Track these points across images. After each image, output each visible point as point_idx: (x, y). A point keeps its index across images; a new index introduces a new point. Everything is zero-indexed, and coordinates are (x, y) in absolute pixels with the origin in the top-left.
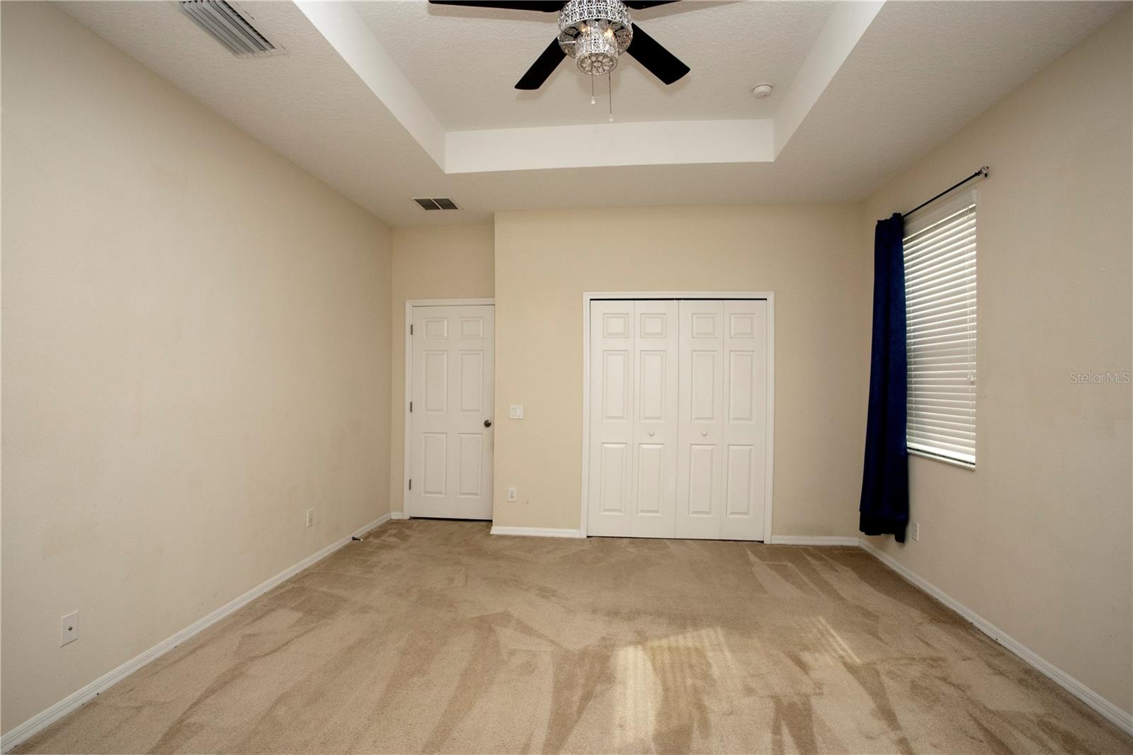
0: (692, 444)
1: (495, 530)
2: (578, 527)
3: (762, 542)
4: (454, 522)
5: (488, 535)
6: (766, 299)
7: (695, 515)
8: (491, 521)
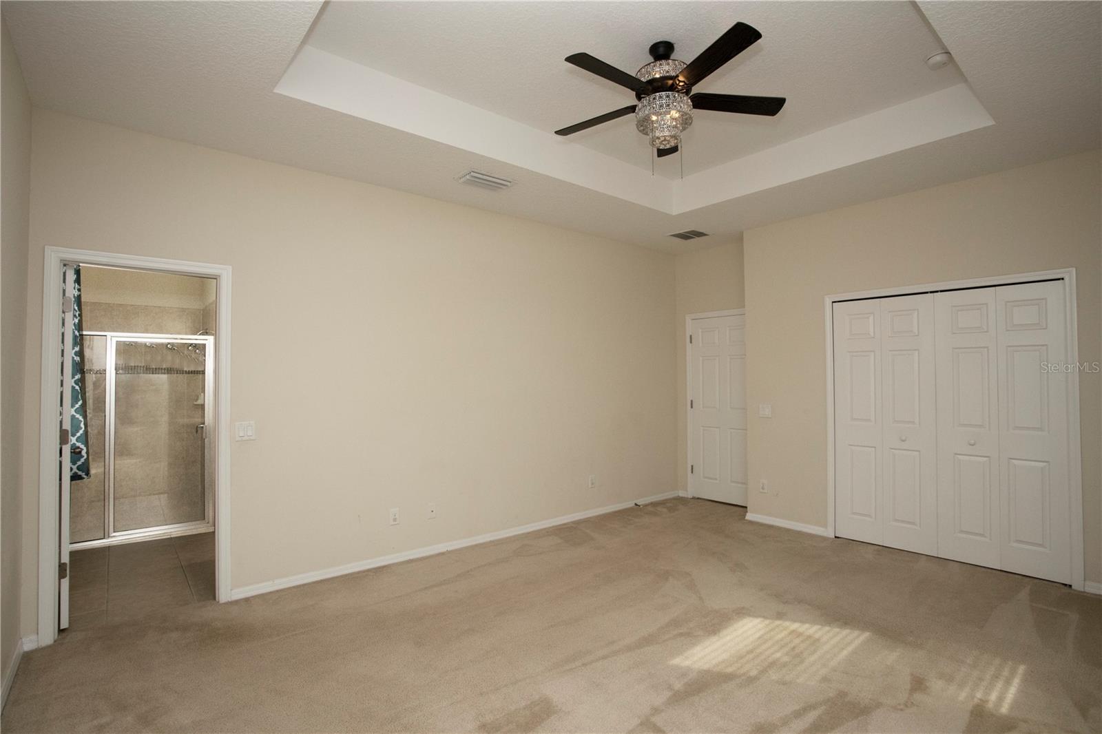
0: (956, 454)
1: (749, 516)
2: (825, 526)
3: (1070, 586)
4: (722, 505)
5: (745, 520)
6: (1063, 279)
7: (964, 536)
8: (746, 507)
